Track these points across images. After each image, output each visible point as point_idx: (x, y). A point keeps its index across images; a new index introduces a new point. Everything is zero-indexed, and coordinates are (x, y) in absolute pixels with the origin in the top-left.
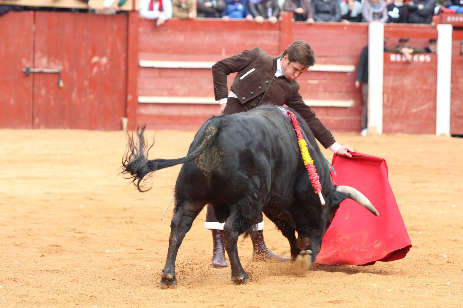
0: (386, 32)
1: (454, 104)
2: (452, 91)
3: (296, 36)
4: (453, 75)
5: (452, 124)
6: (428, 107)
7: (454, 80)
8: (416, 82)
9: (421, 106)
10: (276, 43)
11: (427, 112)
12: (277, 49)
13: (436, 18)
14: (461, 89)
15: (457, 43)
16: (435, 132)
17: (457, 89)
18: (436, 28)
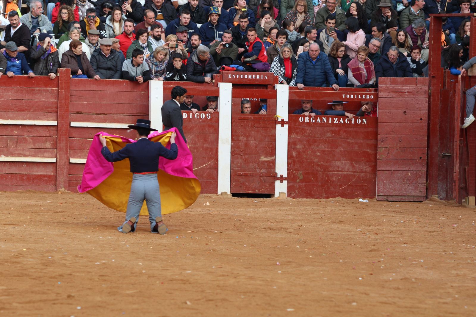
0: (165, 89)
1: (235, 163)
2: (233, 150)
3: (74, 93)
4: (234, 134)
5: (232, 183)
6: (209, 166)
7: (235, 138)
8: (197, 140)
9: (202, 165)
10: (54, 100)
11: (208, 171)
12: (55, 106)
13: (217, 76)
14: (243, 147)
15: (238, 100)
16: (216, 192)
17: (238, 147)
18: (217, 86)
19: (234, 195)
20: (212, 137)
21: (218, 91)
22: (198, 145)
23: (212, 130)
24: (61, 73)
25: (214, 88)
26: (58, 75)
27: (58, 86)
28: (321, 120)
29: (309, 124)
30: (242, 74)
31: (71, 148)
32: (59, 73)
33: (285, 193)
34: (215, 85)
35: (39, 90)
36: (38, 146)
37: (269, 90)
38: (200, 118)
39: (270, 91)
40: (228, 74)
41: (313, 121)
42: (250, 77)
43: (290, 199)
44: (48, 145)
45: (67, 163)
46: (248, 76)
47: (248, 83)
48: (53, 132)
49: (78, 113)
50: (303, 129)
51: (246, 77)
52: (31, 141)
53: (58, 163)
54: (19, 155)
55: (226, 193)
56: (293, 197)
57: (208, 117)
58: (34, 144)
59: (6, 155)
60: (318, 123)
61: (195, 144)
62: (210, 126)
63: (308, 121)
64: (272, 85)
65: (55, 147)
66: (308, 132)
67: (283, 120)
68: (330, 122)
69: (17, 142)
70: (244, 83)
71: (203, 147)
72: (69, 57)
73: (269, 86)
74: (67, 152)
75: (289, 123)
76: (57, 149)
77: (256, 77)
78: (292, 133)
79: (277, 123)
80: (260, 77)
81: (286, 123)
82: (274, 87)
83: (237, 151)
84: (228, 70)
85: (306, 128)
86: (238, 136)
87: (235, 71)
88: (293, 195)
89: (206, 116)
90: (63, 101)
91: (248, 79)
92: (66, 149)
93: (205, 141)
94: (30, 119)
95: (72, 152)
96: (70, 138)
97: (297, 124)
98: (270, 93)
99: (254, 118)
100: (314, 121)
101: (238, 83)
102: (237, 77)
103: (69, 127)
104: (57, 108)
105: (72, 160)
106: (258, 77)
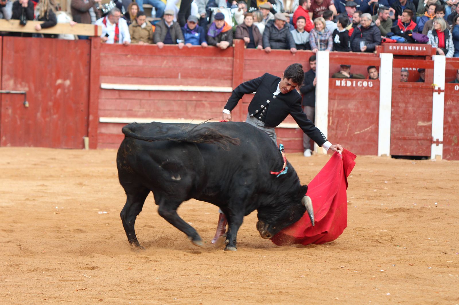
0: (331, 59)
1: (395, 127)
2: (393, 115)
3: (248, 62)
4: (394, 101)
5: (392, 146)
6: (370, 130)
7: (395, 104)
8: (359, 106)
9: (364, 128)
10: (229, 69)
11: (370, 134)
12: (230, 74)
13: (378, 47)
14: (402, 113)
15: (398, 70)
16: (376, 153)
17: (398, 113)
18: (379, 56)
19: (393, 157)
20: (373, 104)
21: (379, 62)
22: (361, 110)
23: (374, 97)
24: (236, 44)
25: (376, 59)
27: (233, 56)
30: (402, 46)
31: (244, 112)
33: (440, 156)
34: (377, 55)
35: (216, 60)
36: (214, 110)
37: (427, 60)
38: (363, 86)
39: (428, 62)
40: (389, 46)
42: (410, 48)
43: (445, 161)
46: (408, 48)
47: (408, 54)
51: (406, 48)
52: (208, 105)
55: (385, 155)
56: (449, 159)
57: (370, 85)
58: (211, 108)
59: (186, 118)
61: (358, 109)
62: (372, 93)
64: (430, 56)
67: (439, 88)
69: (196, 106)
70: (404, 54)
71: (365, 113)
72: (242, 29)
73: (427, 57)
74: (241, 115)
75: (446, 91)
77: (415, 48)
78: (448, 101)
79: (434, 91)
80: (419, 49)
81: (443, 91)
82: (432, 58)
83: (397, 116)
84: (389, 42)
86: (398, 103)
87: (397, 42)
88: (448, 157)
89: (368, 84)
90: (238, 70)
91: (408, 51)
92: (240, 113)
93: (367, 107)
94: (207, 85)
96: (243, 103)
97: (453, 92)
98: (428, 63)
99: (413, 86)
101: (399, 54)
102: (398, 48)
104: (232, 75)
106: (417, 48)
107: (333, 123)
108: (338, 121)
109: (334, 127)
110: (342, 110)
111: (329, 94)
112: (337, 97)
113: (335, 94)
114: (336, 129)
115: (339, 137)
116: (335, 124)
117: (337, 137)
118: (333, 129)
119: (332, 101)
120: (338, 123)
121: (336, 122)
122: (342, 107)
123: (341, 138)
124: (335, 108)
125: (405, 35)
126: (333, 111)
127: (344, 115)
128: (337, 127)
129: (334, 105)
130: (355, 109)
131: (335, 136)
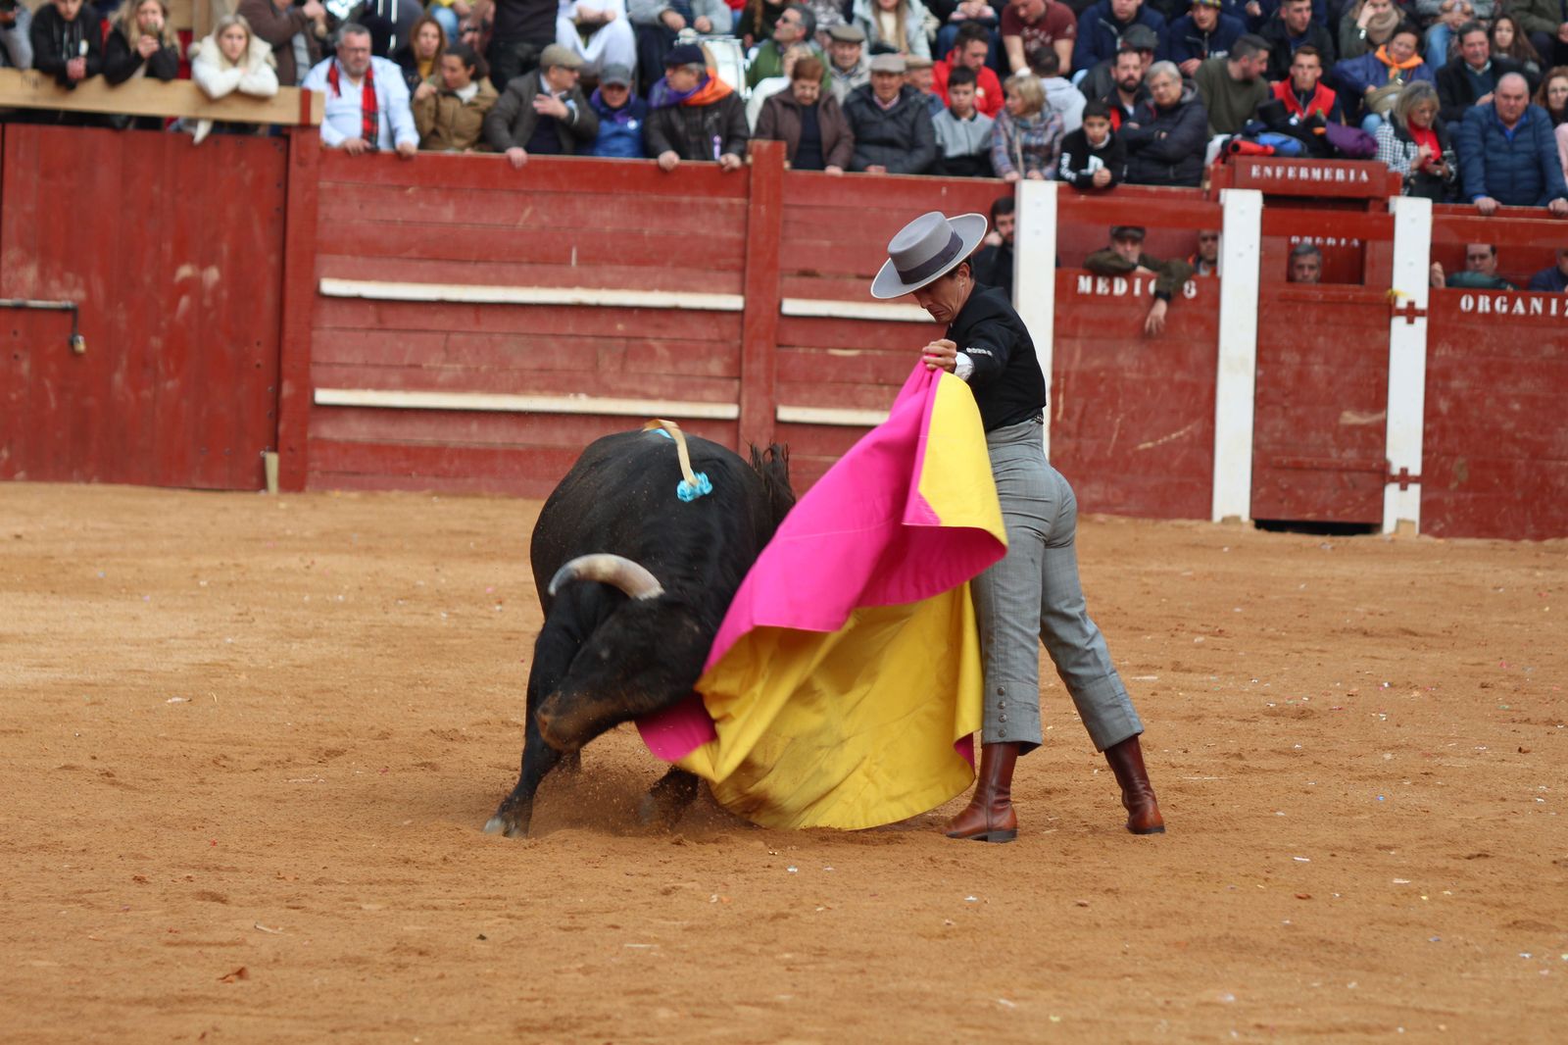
0: (1061, 207)
1: (1266, 429)
2: (1260, 390)
3: (795, 215)
4: (1264, 342)
5: (1258, 489)
6: (1187, 438)
7: (1268, 355)
8: (1153, 359)
9: (1168, 432)
10: (733, 234)
11: (1185, 452)
12: (736, 251)
13: (1216, 170)
14: (1290, 383)
15: (1279, 244)
16: (1207, 514)
17: (1276, 383)
18: (1217, 198)
19: (1261, 524)
20: (1198, 352)
21: (1219, 216)
22: (1158, 374)
23: (1199, 331)
24: (758, 156)
25: (1209, 207)
26: (749, 159)
27: (747, 193)
28: (1527, 305)
29: (1491, 317)
30: (1292, 165)
31: (781, 377)
32: (750, 153)
33: (1413, 523)
34: (1212, 196)
35: (692, 205)
36: (685, 367)
37: (1372, 213)
39: (1376, 218)
40: (1250, 165)
41: (1501, 308)
42: (1317, 174)
43: (1428, 539)
44: (716, 367)
45: (770, 421)
46: (1310, 173)
47: (1310, 191)
48: (729, 328)
49: (806, 273)
50: (1473, 333)
51: (1304, 173)
52: (666, 353)
53: (744, 422)
54: (631, 394)
55: (1236, 519)
56: (1439, 535)
57: (1189, 292)
58: (675, 362)
59: (594, 393)
60: (1517, 315)
61: (1148, 370)
62: (1195, 319)
63: (1488, 309)
64: (1382, 199)
65: (736, 372)
66: (1486, 340)
67: (1411, 304)
68: (1554, 311)
69: (625, 355)
70: (1298, 192)
71: (1170, 382)
73: (1372, 203)
74: (770, 386)
75: (1431, 313)
76: (739, 378)
77: (1334, 174)
78: (1440, 344)
79: (1394, 312)
80: (1347, 175)
81: (1421, 313)
82: (1386, 206)
83: (1273, 393)
84: (1252, 154)
85: (1480, 329)
86: (1277, 350)
87: (1274, 155)
88: (1437, 528)
90: (762, 239)
91: (1311, 182)
92: (768, 379)
93: (1179, 361)
94: (664, 287)
95: (783, 388)
96: (780, 346)
97: (1455, 316)
98: (1376, 223)
99: (1325, 296)
100: (1505, 309)
101: (1280, 192)
102: (1279, 172)
103: (776, 315)
104: (744, 257)
105: (786, 414)
106: (1340, 175)
107: (1067, 413)
108: (1085, 407)
109: (1072, 426)
110: (1097, 371)
111: (1057, 319)
112: (1080, 331)
113: (1076, 321)
114: (1079, 435)
115: (1086, 459)
116: (1076, 417)
117: (1081, 459)
118: (1068, 434)
119: (1065, 342)
120: (1083, 416)
121: (1078, 410)
122: (1097, 363)
123: (1094, 464)
124: (1076, 365)
125: (1304, 131)
126: (1067, 375)
127: (1102, 388)
128: (1080, 425)
129: (1071, 357)
130: (1139, 370)
131: (1074, 457)
